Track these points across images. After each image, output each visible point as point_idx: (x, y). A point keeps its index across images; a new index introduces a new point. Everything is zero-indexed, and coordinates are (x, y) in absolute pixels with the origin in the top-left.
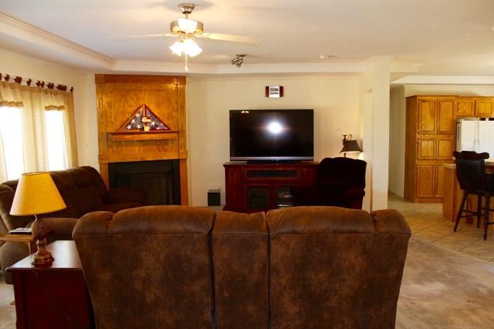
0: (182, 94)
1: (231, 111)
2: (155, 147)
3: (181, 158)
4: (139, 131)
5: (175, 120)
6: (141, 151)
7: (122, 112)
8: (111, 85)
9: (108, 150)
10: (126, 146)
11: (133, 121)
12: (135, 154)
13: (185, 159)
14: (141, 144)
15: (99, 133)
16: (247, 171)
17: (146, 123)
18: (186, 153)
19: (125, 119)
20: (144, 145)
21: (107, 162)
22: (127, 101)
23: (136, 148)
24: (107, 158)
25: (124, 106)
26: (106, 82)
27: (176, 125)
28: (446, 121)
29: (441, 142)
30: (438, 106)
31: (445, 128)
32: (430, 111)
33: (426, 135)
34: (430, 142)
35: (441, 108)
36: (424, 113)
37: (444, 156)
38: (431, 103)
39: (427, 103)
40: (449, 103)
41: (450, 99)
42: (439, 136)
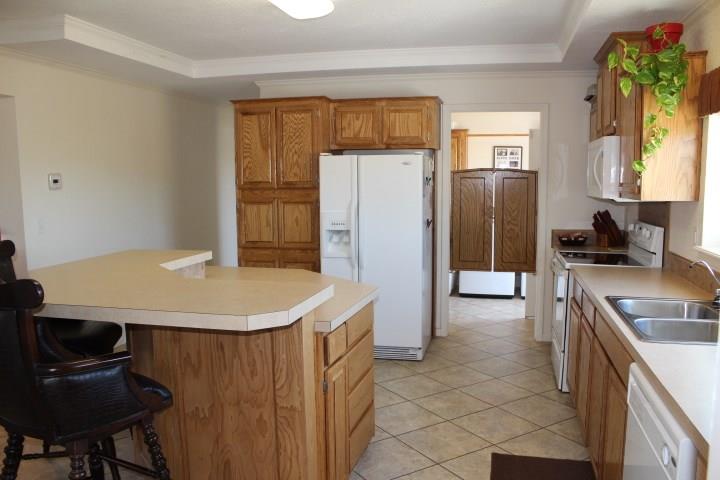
28: (296, 157)
29: (288, 208)
30: (279, 124)
31: (295, 175)
32: (260, 135)
33: (257, 192)
34: (264, 208)
35: (285, 127)
36: (247, 141)
37: (297, 240)
38: (261, 116)
39: (254, 118)
40: (303, 115)
41: (304, 106)
42: (284, 195)
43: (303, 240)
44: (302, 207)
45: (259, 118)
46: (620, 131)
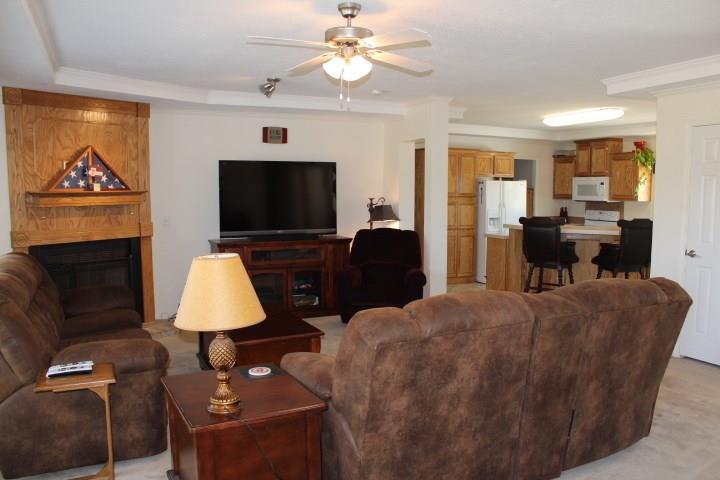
0: (144, 131)
1: (221, 162)
2: (103, 219)
3: (143, 235)
4: (82, 191)
5: (134, 173)
6: (83, 225)
7: (52, 158)
8: (32, 108)
9: (28, 224)
10: (58, 216)
11: (73, 174)
12: (73, 229)
13: (150, 237)
14: (83, 213)
15: (12, 193)
16: (253, 252)
17: (94, 178)
18: (150, 227)
19: (56, 171)
20: (86, 215)
21: (28, 245)
22: (59, 140)
23: (76, 220)
24: (27, 238)
25: (54, 147)
26: (24, 102)
27: (136, 182)
28: (467, 180)
29: (463, 207)
30: (460, 162)
31: (467, 190)
32: (451, 168)
34: (451, 207)
35: (463, 164)
37: (466, 224)
38: (452, 157)
40: (471, 158)
41: (471, 154)
42: (461, 200)
43: (470, 224)
44: (469, 207)
46: (610, 175)
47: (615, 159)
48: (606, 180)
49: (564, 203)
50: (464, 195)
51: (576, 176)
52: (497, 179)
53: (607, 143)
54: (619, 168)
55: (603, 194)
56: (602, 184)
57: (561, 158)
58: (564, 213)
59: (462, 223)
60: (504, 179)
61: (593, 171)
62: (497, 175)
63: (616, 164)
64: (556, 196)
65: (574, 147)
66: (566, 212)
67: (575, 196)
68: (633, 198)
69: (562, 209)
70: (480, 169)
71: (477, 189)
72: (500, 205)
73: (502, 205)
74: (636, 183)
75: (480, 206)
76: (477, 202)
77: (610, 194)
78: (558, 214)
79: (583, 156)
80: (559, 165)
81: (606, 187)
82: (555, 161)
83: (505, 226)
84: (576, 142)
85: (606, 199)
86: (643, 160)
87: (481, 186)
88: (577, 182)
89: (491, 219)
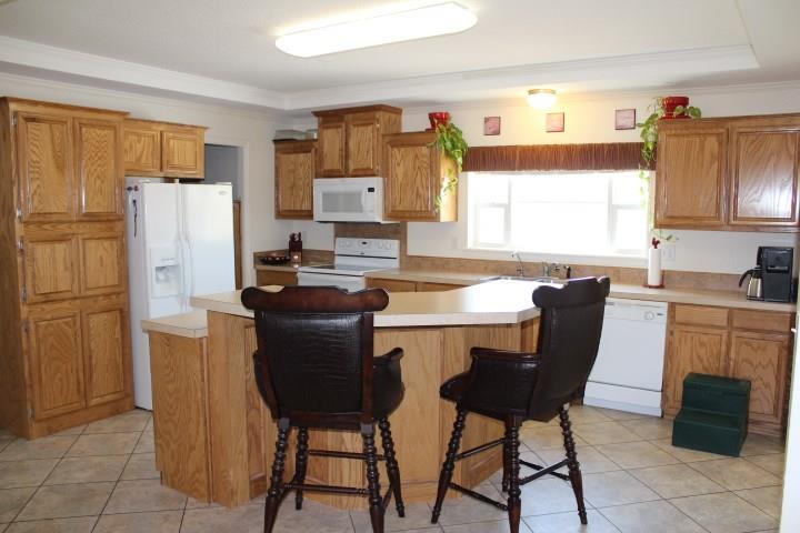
28: (99, 182)
29: (91, 245)
30: (78, 140)
31: (98, 204)
32: (54, 151)
33: (46, 226)
34: (60, 248)
35: (85, 144)
36: (35, 158)
37: (102, 284)
38: (54, 126)
39: (45, 127)
40: (106, 132)
41: (107, 121)
42: (85, 230)
43: (110, 283)
44: (106, 244)
45: (51, 127)
46: (385, 174)
47: (394, 145)
48: (377, 182)
49: (296, 226)
50: (91, 218)
51: (317, 176)
52: (170, 180)
53: (378, 114)
54: (402, 161)
55: (373, 209)
56: (371, 190)
57: (286, 145)
58: (295, 244)
59: (92, 282)
60: (183, 181)
61: (352, 167)
62: (170, 172)
63: (397, 153)
64: (281, 214)
65: (313, 123)
66: (300, 243)
67: (319, 214)
68: (430, 215)
69: (292, 237)
70: (129, 158)
71: (124, 204)
72: (178, 238)
73: (183, 237)
74: (437, 187)
75: (133, 242)
76: (124, 233)
77: (385, 209)
78: (286, 246)
79: (332, 140)
80: (284, 157)
81: (378, 195)
82: (277, 151)
83: (195, 302)
84: (317, 114)
85: (379, 219)
86: (449, 144)
87: (131, 196)
88: (321, 186)
89: (160, 269)
